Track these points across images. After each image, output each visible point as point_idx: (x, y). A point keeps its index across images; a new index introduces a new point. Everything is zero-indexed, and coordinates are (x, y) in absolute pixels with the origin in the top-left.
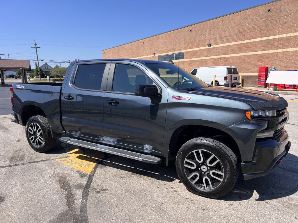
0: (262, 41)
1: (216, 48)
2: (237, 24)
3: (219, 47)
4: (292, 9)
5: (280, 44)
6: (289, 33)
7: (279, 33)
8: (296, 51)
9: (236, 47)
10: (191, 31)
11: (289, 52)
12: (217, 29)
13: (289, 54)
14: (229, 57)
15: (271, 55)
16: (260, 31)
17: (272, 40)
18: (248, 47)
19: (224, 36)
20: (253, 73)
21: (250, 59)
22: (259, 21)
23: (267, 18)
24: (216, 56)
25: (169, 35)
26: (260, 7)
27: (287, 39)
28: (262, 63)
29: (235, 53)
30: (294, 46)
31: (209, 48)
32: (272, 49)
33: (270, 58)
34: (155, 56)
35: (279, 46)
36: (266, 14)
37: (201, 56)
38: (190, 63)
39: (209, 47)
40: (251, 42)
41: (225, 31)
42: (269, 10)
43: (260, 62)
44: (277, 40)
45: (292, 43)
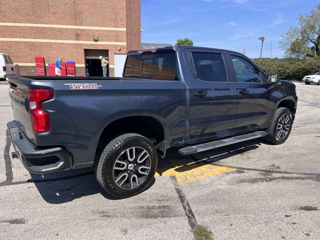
5: (53, 34)
6: (61, 24)
8: (70, 44)
11: (64, 44)
13: (64, 46)
15: (44, 44)
16: (27, 16)
18: (14, 32)
20: (25, 63)
21: (19, 46)
22: (23, 4)
27: (60, 30)
28: (35, 51)
30: (69, 38)
33: (44, 48)
35: (53, 36)
43: (32, 50)
44: (49, 29)
45: (66, 36)
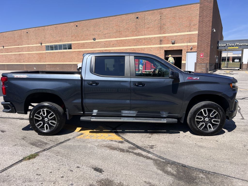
0: (134, 39)
1: (100, 42)
2: (115, 25)
3: (102, 41)
4: (152, 19)
6: (151, 35)
7: (145, 35)
8: (156, 47)
9: (116, 42)
10: (77, 26)
11: (152, 48)
12: (99, 27)
13: (152, 49)
14: (111, 50)
15: (141, 49)
16: (132, 32)
17: (141, 39)
18: (125, 43)
19: (106, 33)
22: (131, 25)
23: (136, 23)
24: (100, 48)
25: (55, 27)
26: (131, 15)
27: (150, 39)
29: (116, 47)
30: (155, 44)
31: (94, 42)
32: (141, 45)
34: (41, 45)
35: (146, 43)
36: (136, 20)
37: (88, 48)
38: (78, 53)
39: (94, 40)
40: (126, 40)
41: (107, 29)
42: (137, 18)
44: (144, 39)
45: (154, 42)
